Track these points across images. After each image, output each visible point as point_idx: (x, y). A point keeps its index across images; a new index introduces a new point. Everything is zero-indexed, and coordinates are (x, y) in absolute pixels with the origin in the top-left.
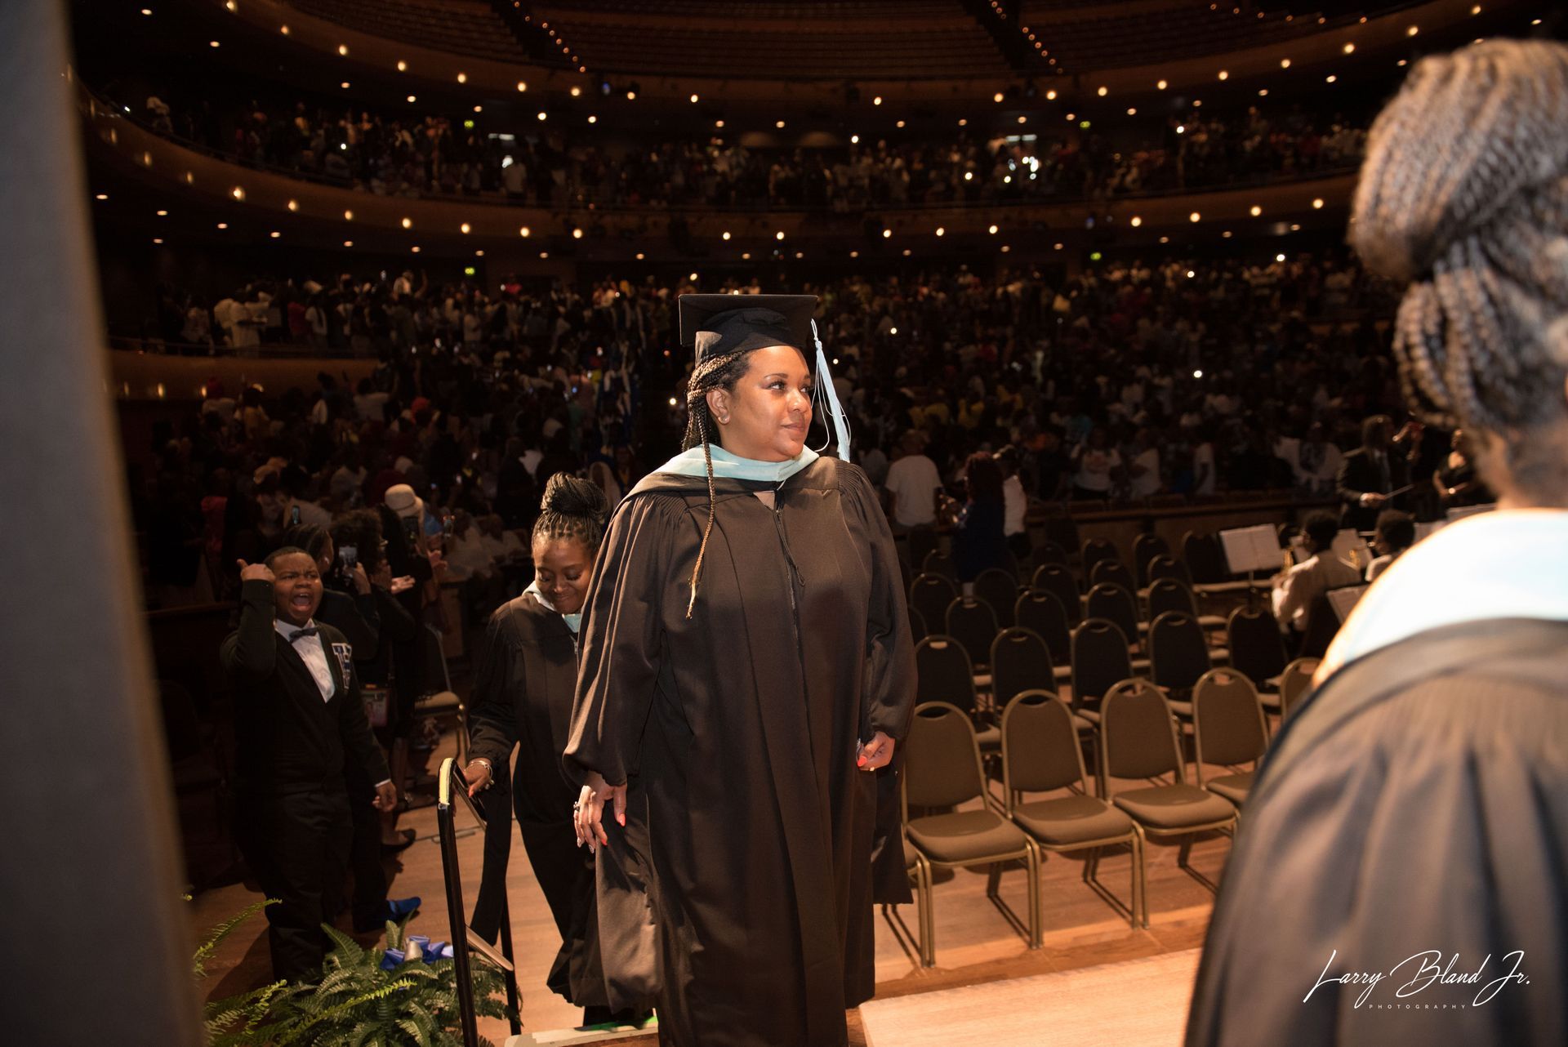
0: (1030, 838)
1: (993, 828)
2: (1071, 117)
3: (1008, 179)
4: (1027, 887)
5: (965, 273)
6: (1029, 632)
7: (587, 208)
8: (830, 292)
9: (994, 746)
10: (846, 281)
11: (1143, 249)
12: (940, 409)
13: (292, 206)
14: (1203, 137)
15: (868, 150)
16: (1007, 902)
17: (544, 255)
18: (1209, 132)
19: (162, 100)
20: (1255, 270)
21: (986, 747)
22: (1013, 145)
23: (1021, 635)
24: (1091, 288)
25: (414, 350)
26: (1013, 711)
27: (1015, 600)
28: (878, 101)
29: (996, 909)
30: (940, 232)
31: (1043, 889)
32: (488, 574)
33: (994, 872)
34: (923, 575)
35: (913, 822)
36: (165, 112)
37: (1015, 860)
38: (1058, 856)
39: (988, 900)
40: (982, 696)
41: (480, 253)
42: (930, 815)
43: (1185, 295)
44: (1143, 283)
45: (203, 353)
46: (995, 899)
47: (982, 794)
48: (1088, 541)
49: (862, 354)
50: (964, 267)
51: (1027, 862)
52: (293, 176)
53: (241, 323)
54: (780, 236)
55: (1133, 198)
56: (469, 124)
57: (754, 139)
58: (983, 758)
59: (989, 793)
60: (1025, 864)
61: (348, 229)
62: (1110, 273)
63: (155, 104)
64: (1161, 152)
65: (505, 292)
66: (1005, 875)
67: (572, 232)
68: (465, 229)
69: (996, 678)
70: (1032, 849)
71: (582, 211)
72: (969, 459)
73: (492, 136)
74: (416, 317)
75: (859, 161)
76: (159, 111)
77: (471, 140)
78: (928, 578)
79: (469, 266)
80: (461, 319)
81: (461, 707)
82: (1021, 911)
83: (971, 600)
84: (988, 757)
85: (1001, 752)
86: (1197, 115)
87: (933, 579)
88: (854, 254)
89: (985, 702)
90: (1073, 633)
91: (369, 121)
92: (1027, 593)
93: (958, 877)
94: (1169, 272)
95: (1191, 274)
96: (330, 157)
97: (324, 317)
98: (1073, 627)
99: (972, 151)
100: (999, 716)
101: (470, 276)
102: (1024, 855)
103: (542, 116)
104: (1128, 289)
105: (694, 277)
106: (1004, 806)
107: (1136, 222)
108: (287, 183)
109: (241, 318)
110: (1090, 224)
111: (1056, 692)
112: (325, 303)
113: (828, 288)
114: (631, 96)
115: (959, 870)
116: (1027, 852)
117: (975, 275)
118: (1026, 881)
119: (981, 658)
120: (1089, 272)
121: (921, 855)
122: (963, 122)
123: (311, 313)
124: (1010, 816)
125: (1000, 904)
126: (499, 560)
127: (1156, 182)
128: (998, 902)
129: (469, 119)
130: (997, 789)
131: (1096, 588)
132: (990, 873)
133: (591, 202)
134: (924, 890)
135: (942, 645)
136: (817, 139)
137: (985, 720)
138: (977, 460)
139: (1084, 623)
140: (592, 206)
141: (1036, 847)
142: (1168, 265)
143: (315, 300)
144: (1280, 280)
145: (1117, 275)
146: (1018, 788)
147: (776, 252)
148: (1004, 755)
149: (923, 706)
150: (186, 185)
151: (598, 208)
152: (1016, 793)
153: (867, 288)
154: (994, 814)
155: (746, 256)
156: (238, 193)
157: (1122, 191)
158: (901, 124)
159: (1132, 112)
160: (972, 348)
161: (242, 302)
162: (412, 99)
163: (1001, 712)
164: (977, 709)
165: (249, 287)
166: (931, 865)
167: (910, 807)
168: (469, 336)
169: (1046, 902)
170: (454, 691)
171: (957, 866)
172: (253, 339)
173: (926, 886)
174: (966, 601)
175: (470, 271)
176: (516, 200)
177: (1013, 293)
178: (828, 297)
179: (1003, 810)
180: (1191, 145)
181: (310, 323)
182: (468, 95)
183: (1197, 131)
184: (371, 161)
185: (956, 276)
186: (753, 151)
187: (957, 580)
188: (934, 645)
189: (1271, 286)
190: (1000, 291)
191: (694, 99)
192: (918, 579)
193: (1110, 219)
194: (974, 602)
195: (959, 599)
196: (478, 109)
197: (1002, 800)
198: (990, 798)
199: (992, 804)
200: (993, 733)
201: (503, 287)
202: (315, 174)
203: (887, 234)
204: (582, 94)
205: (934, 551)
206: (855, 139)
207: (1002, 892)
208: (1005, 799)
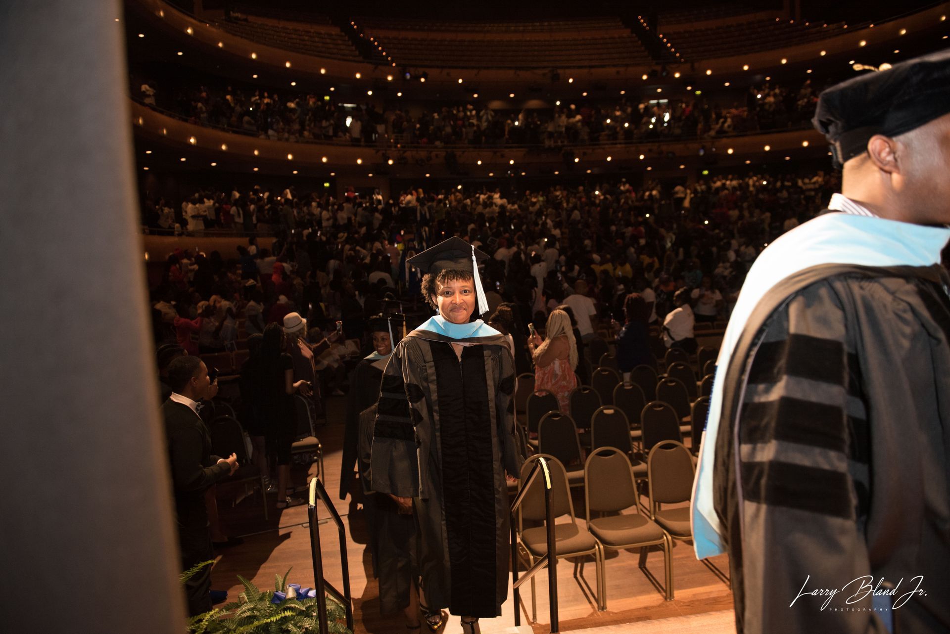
0: (665, 532)
1: (642, 525)
2: (689, 88)
3: (651, 126)
4: (664, 561)
5: (624, 184)
6: (666, 404)
7: (396, 147)
8: (542, 196)
9: (644, 474)
10: (552, 189)
11: (735, 168)
12: (609, 267)
13: (224, 147)
14: (771, 99)
15: (565, 110)
16: (651, 572)
17: (370, 175)
18: (775, 95)
19: (150, 86)
20: (807, 181)
21: (638, 475)
22: (653, 105)
23: (660, 406)
24: (702, 191)
25: (293, 231)
26: (655, 453)
27: (657, 384)
28: (571, 81)
29: (645, 576)
30: (609, 159)
31: (674, 564)
32: (336, 365)
33: (643, 553)
34: (599, 369)
35: (593, 521)
36: (151, 94)
37: (656, 545)
38: (683, 543)
39: (639, 569)
40: (636, 444)
41: (333, 174)
42: (603, 516)
43: (761, 196)
44: (734, 188)
45: (171, 234)
46: (644, 569)
47: (636, 505)
48: (702, 348)
49: (562, 233)
50: (624, 180)
51: (664, 547)
52: (223, 130)
53: (193, 217)
54: (512, 162)
55: (728, 137)
56: (327, 98)
57: (496, 105)
58: (636, 482)
59: (640, 503)
60: (662, 548)
61: (256, 161)
62: (715, 182)
63: (145, 88)
64: (745, 108)
65: (347, 197)
66: (650, 555)
67: (388, 161)
68: (324, 160)
69: (644, 432)
70: (667, 538)
71: (393, 149)
72: (627, 297)
73: (340, 105)
74: (295, 212)
75: (560, 116)
76: (148, 93)
77: (327, 108)
78: (602, 370)
79: (326, 182)
80: (321, 213)
81: (320, 446)
82: (660, 577)
83: (628, 384)
84: (639, 481)
85: (648, 478)
86: (767, 85)
87: (605, 371)
88: (557, 173)
89: (637, 447)
90: (692, 405)
91: (268, 97)
92: (663, 380)
93: (620, 554)
94: (751, 182)
95: (765, 183)
96: (246, 118)
97: (241, 212)
98: (693, 401)
99: (629, 110)
100: (646, 456)
101: (327, 188)
102: (662, 542)
103: (370, 93)
104: (726, 192)
105: (460, 187)
106: (649, 512)
107: (730, 151)
108: (221, 134)
109: (193, 214)
110: (702, 153)
111: (682, 442)
112: (242, 203)
113: (541, 193)
114: (423, 80)
115: (621, 551)
116: (664, 540)
117: (630, 185)
118: (663, 558)
119: (635, 420)
120: (701, 182)
121: (598, 541)
122: (623, 92)
123: (233, 210)
124: (653, 518)
125: (647, 573)
126: (342, 357)
127: (741, 128)
128: (645, 571)
129: (327, 95)
130: (645, 501)
131: (707, 377)
132: (641, 553)
133: (398, 144)
134: (600, 563)
135: (611, 411)
136: (534, 104)
137: (637, 459)
138: (632, 298)
139: (699, 399)
140: (399, 146)
141: (669, 537)
142: (751, 177)
143: (236, 203)
144: (821, 186)
145: (719, 184)
146: (658, 501)
147: (509, 172)
148: (649, 480)
149: (599, 449)
150: (163, 136)
151: (403, 147)
152: (657, 503)
153: (565, 193)
154: (644, 517)
155: (491, 174)
156: (192, 140)
157: (721, 133)
158: (585, 94)
159: (727, 84)
160: (630, 229)
161: (194, 203)
162: (293, 84)
163: (648, 453)
164: (632, 451)
165: (197, 195)
166: (604, 547)
167: (591, 511)
168: (324, 224)
169: (676, 571)
170: (316, 437)
171: (620, 548)
172: (201, 226)
173: (601, 561)
174: (625, 384)
175: (327, 185)
176: (355, 142)
177: (655, 196)
178: (541, 199)
179: (648, 514)
180: (764, 104)
181: (233, 216)
182: (326, 81)
183: (768, 95)
184: (269, 120)
185: (618, 186)
186: (495, 111)
187: (620, 371)
188: (606, 411)
189: (815, 190)
190: (647, 193)
191: (460, 81)
192: (596, 371)
193: (714, 149)
194: (631, 386)
195: (621, 383)
196: (332, 89)
197: (648, 509)
198: (641, 506)
199: (642, 510)
200: (642, 467)
201: (346, 194)
202: (237, 129)
203: (577, 160)
204: (393, 80)
205: (606, 354)
206: (558, 103)
207: (648, 565)
208: (650, 506)
